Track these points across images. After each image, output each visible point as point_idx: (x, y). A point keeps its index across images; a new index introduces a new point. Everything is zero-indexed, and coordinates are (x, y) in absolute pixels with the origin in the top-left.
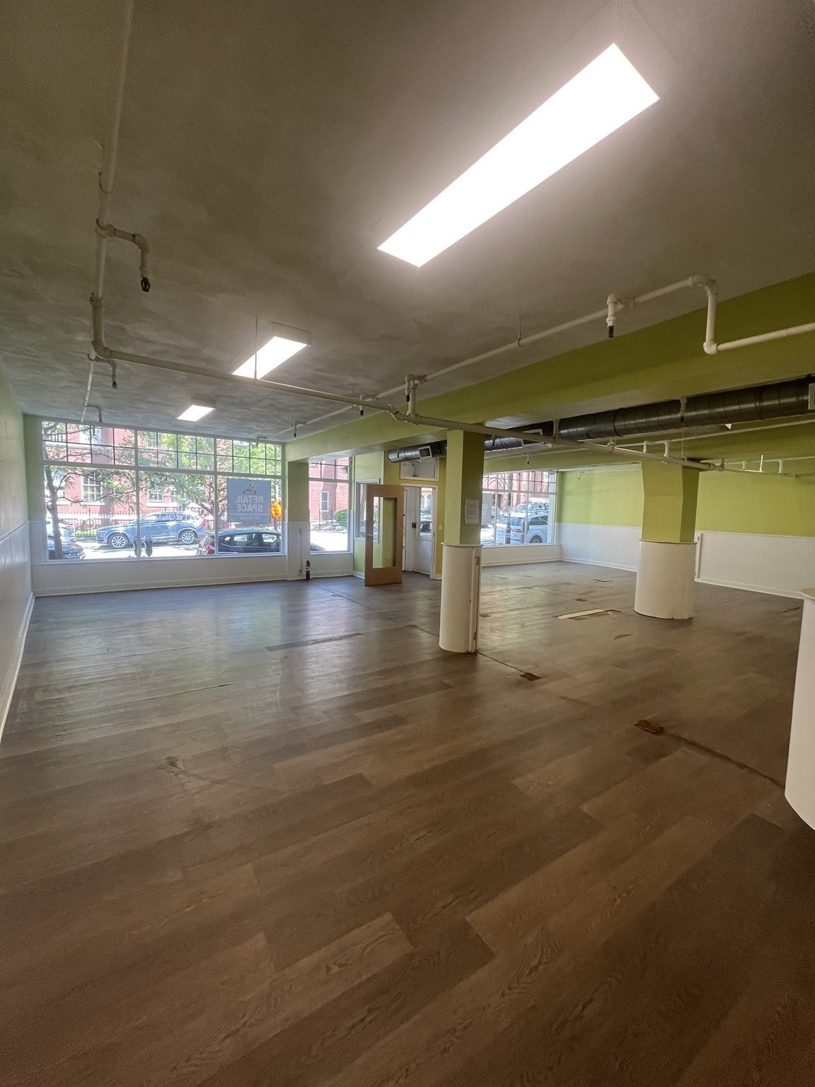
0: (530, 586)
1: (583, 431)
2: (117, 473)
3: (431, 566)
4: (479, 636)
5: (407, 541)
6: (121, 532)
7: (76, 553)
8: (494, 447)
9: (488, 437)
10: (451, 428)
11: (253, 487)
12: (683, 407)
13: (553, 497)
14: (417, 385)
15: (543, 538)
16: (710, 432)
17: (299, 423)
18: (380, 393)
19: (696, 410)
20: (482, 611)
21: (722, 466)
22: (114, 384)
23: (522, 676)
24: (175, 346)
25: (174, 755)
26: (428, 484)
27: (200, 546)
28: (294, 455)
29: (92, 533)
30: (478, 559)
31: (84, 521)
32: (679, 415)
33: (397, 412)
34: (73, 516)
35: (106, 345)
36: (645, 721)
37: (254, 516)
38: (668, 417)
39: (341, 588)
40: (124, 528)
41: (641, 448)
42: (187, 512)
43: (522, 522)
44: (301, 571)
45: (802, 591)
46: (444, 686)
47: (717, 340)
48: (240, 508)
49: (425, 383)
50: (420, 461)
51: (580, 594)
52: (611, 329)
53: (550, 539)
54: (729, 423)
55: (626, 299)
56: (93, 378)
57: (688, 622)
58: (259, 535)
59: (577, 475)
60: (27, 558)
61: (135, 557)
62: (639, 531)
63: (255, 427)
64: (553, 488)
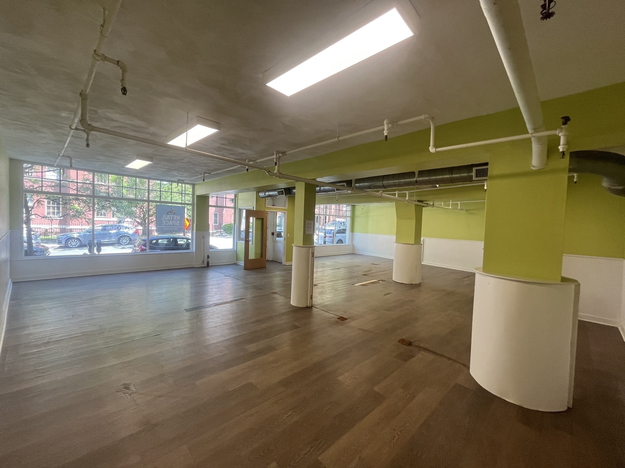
0: (338, 268)
1: (367, 185)
2: (77, 199)
3: (283, 257)
4: (313, 297)
5: (269, 243)
6: (76, 237)
7: (44, 251)
8: (320, 191)
9: (318, 186)
10: (297, 181)
11: (173, 210)
12: (416, 175)
13: (349, 219)
14: (280, 157)
15: (343, 241)
16: (427, 188)
17: (206, 173)
18: (259, 159)
19: (422, 177)
20: (314, 283)
21: (433, 205)
22: (88, 145)
23: (338, 318)
24: (131, 124)
25: (127, 382)
26: (281, 210)
27: (135, 246)
28: (200, 191)
29: (53, 237)
30: (313, 253)
31: (47, 230)
32: (415, 179)
33: (269, 171)
34: (39, 226)
35: (89, 123)
36: (403, 339)
37: (173, 228)
38: (409, 180)
39: (229, 271)
40: (78, 235)
41: (395, 195)
42: (125, 224)
43: (332, 232)
44: (203, 262)
45: (475, 269)
46: (296, 327)
47: (436, 146)
48: (164, 222)
49: (285, 156)
50: (277, 197)
51: (365, 272)
52: (386, 137)
53: (347, 242)
54: (438, 184)
55: (393, 122)
56: (70, 139)
57: (418, 286)
58: (175, 240)
59: (361, 207)
60: (8, 256)
61: (89, 254)
62: (394, 237)
63: (176, 174)
64: (349, 214)
